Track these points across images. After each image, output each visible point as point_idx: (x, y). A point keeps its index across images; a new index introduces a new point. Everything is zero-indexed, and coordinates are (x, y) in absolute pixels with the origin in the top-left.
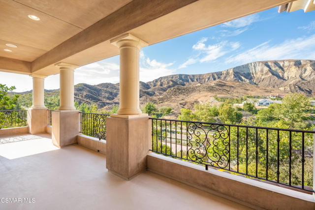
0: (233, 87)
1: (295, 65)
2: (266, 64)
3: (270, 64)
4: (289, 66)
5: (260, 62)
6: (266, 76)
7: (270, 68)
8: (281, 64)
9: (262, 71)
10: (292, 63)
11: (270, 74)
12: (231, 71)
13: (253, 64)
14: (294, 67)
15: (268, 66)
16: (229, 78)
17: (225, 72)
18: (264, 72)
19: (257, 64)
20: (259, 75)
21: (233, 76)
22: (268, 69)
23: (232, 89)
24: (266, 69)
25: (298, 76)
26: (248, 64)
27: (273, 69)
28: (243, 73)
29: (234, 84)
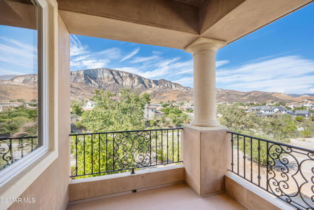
0: (79, 89)
1: (129, 76)
2: (111, 72)
3: (114, 72)
4: (126, 77)
5: (107, 69)
6: (111, 83)
7: (114, 76)
8: (121, 74)
9: (108, 77)
10: (128, 75)
11: (114, 82)
12: (82, 73)
13: (101, 70)
14: (128, 78)
15: (113, 74)
16: (80, 80)
17: (75, 73)
18: (110, 79)
19: (105, 71)
20: (106, 81)
21: (83, 78)
22: (112, 76)
23: (79, 90)
24: (111, 76)
25: (131, 85)
26: (97, 69)
27: (116, 77)
28: (93, 76)
29: (81, 86)
